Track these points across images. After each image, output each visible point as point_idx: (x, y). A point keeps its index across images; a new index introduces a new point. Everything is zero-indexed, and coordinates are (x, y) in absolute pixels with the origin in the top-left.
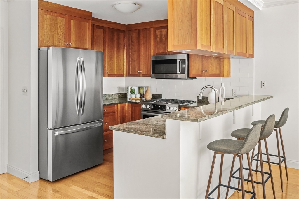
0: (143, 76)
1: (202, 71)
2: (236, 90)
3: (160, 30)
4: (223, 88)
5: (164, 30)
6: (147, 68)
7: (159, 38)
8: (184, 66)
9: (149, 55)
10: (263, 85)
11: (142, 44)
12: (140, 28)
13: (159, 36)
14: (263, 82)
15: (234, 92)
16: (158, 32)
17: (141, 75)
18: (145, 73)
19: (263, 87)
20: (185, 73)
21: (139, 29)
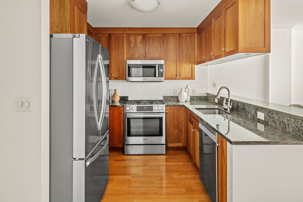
0: (114, 80)
1: (177, 75)
2: (196, 90)
3: (134, 37)
4: (188, 89)
5: (139, 37)
6: (119, 71)
7: (133, 44)
8: (162, 70)
9: (121, 59)
10: (215, 85)
11: (113, 48)
12: (111, 33)
13: (133, 42)
14: (214, 83)
15: (194, 91)
16: (132, 38)
17: (112, 78)
18: (116, 77)
19: (215, 87)
20: (163, 77)
21: (109, 32)
